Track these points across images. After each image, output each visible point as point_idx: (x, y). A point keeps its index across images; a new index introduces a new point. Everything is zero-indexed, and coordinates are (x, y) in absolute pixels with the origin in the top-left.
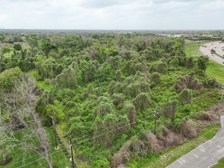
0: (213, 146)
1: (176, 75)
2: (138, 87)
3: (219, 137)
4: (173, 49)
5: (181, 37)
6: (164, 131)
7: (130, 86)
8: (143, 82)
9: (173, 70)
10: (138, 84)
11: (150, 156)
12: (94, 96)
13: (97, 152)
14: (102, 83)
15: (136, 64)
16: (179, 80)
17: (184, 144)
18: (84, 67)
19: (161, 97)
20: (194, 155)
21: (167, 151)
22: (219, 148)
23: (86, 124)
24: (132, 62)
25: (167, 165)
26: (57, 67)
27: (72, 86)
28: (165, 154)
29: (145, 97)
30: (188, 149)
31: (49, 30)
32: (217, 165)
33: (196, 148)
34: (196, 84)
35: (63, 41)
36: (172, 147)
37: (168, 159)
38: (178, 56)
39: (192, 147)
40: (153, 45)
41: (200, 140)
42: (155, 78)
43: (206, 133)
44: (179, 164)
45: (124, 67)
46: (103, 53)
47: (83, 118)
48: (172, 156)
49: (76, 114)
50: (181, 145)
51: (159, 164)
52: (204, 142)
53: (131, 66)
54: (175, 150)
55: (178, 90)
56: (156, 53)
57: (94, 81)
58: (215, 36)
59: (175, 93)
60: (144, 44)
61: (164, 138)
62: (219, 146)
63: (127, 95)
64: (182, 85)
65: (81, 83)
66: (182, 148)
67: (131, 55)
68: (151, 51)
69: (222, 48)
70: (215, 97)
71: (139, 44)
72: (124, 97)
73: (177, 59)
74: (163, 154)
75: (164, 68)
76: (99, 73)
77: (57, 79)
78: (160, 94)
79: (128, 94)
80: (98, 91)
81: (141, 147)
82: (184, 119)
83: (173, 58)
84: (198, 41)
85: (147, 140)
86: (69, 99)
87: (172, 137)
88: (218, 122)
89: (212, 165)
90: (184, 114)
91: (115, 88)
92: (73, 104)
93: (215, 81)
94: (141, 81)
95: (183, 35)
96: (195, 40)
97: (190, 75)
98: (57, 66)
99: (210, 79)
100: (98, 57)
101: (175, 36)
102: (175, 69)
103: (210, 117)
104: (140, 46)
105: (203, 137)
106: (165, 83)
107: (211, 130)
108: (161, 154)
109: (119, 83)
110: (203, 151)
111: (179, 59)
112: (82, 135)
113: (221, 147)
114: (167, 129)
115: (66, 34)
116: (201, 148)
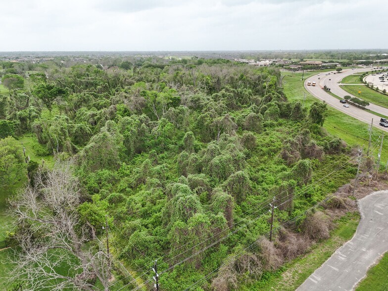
0: (355, 249)
1: (278, 134)
2: (229, 161)
3: (361, 234)
4: (265, 87)
5: (272, 64)
6: (280, 233)
7: (216, 160)
8: (236, 152)
9: (272, 125)
10: (228, 156)
11: (267, 277)
12: (155, 180)
13: (182, 279)
14: (161, 155)
15: (214, 120)
16: (289, 145)
17: (313, 251)
18: (128, 128)
19: (265, 175)
20: (333, 267)
21: (290, 265)
22: (364, 252)
23: (154, 232)
24: (207, 116)
25: (296, 288)
26: (75, 129)
27: (111, 164)
28: (288, 270)
29: (244, 178)
30: (321, 259)
31: (33, 53)
32: (366, 280)
33: (332, 256)
34: (314, 150)
35: (69, 77)
36: (297, 257)
37: (296, 278)
38: (277, 102)
39: (325, 254)
40: (232, 82)
41: (335, 242)
42: (248, 142)
43: (341, 231)
44: (313, 284)
45: (194, 125)
46: (155, 101)
47: (146, 221)
48: (300, 272)
49: (129, 214)
50: (309, 252)
51: (283, 287)
52: (342, 245)
53: (206, 123)
54: (302, 262)
55: (288, 161)
56: (239, 95)
57: (145, 151)
58: (325, 63)
59: (286, 167)
60: (218, 81)
61: (281, 244)
62: (364, 250)
63: (211, 176)
64: (292, 152)
65: (125, 158)
66: (312, 257)
67: (203, 103)
68: (232, 94)
69: (339, 82)
70: (344, 169)
71: (209, 81)
72: (208, 180)
73: (277, 107)
74: (284, 270)
75: (258, 123)
76: (154, 138)
77: (85, 154)
78: (261, 169)
79: (214, 174)
80: (161, 172)
81: (253, 263)
82: (309, 210)
83: (270, 105)
84: (300, 72)
85: (260, 251)
86: (109, 188)
87: (294, 242)
88: (355, 210)
89: (359, 280)
90: (303, 201)
91: (187, 165)
92: (120, 197)
93: (340, 142)
94: (232, 151)
95: (274, 60)
96: (295, 70)
97: (303, 134)
98: (73, 127)
99: (333, 140)
100: (146, 107)
101: (263, 63)
102: (275, 123)
103: (344, 203)
104: (211, 84)
105: (338, 237)
106: (264, 149)
107: (347, 225)
108: (283, 271)
109: (196, 156)
110: (343, 259)
111: (279, 106)
112: (150, 251)
113: (367, 250)
114: (284, 229)
115: (69, 60)
116: (339, 254)
